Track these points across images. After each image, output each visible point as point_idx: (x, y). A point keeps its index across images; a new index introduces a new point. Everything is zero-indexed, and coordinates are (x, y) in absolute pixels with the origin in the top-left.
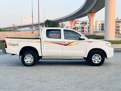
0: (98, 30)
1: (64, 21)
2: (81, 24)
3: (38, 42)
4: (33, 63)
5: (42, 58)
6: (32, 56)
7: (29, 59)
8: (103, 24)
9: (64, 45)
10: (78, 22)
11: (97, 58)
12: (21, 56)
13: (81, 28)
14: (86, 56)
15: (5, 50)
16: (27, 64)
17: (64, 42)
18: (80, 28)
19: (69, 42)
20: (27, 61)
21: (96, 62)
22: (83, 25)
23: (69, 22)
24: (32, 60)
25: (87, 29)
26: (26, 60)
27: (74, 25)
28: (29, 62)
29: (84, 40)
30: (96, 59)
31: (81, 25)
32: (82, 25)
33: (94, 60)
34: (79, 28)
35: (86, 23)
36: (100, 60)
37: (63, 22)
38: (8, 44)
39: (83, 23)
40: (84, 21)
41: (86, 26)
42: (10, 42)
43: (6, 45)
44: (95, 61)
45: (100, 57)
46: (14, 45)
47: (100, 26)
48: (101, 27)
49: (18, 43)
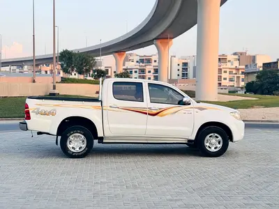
0: (175, 77)
1: (102, 55)
2: (137, 62)
3: (96, 108)
4: (85, 151)
5: (104, 141)
6: (83, 136)
7: (76, 143)
8: (185, 64)
9: (149, 114)
10: (131, 58)
11: (214, 141)
12: (59, 137)
13: (137, 70)
14: (193, 138)
15: (26, 123)
16: (73, 153)
17: (150, 108)
18: (136, 72)
19: (160, 109)
20: (73, 148)
21: (213, 149)
22: (144, 65)
23: (111, 56)
24: (84, 146)
25: (151, 74)
26: (71, 146)
27: (124, 65)
28: (78, 149)
29: (190, 104)
30: (213, 143)
31: (138, 64)
32: (141, 64)
33: (208, 144)
34: (133, 71)
35: (149, 61)
36: (219, 146)
37: (99, 56)
38: (33, 112)
39: (142, 61)
40: (145, 56)
41: (150, 68)
42: (38, 107)
43: (28, 113)
44: (210, 147)
45: (220, 138)
46: (45, 114)
47: (180, 67)
48: (181, 70)
49: (55, 110)
